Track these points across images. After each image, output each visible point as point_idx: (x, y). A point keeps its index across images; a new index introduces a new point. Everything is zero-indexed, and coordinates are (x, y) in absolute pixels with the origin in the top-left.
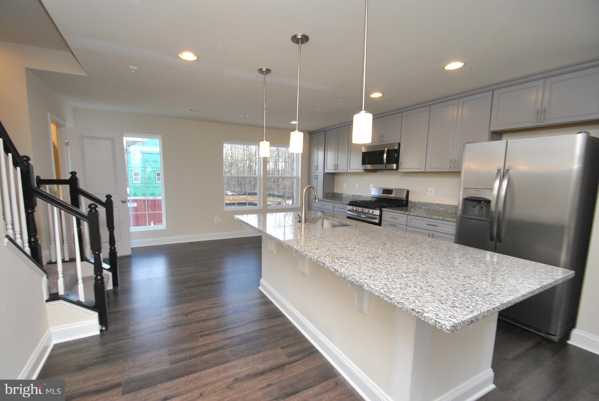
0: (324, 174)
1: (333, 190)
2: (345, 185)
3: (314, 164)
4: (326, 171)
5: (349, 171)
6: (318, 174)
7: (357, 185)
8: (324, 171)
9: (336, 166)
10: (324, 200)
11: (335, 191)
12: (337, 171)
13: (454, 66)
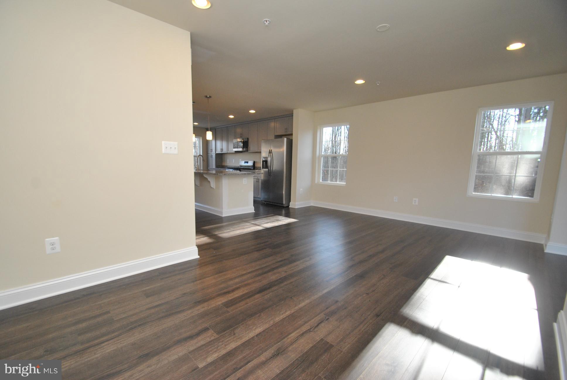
0: (216, 154)
1: (222, 164)
2: (228, 160)
3: (210, 148)
4: (217, 153)
5: (228, 152)
6: (213, 154)
7: (234, 160)
8: (216, 152)
9: (222, 150)
10: (216, 168)
11: (223, 165)
12: (222, 152)
13: (252, 111)
